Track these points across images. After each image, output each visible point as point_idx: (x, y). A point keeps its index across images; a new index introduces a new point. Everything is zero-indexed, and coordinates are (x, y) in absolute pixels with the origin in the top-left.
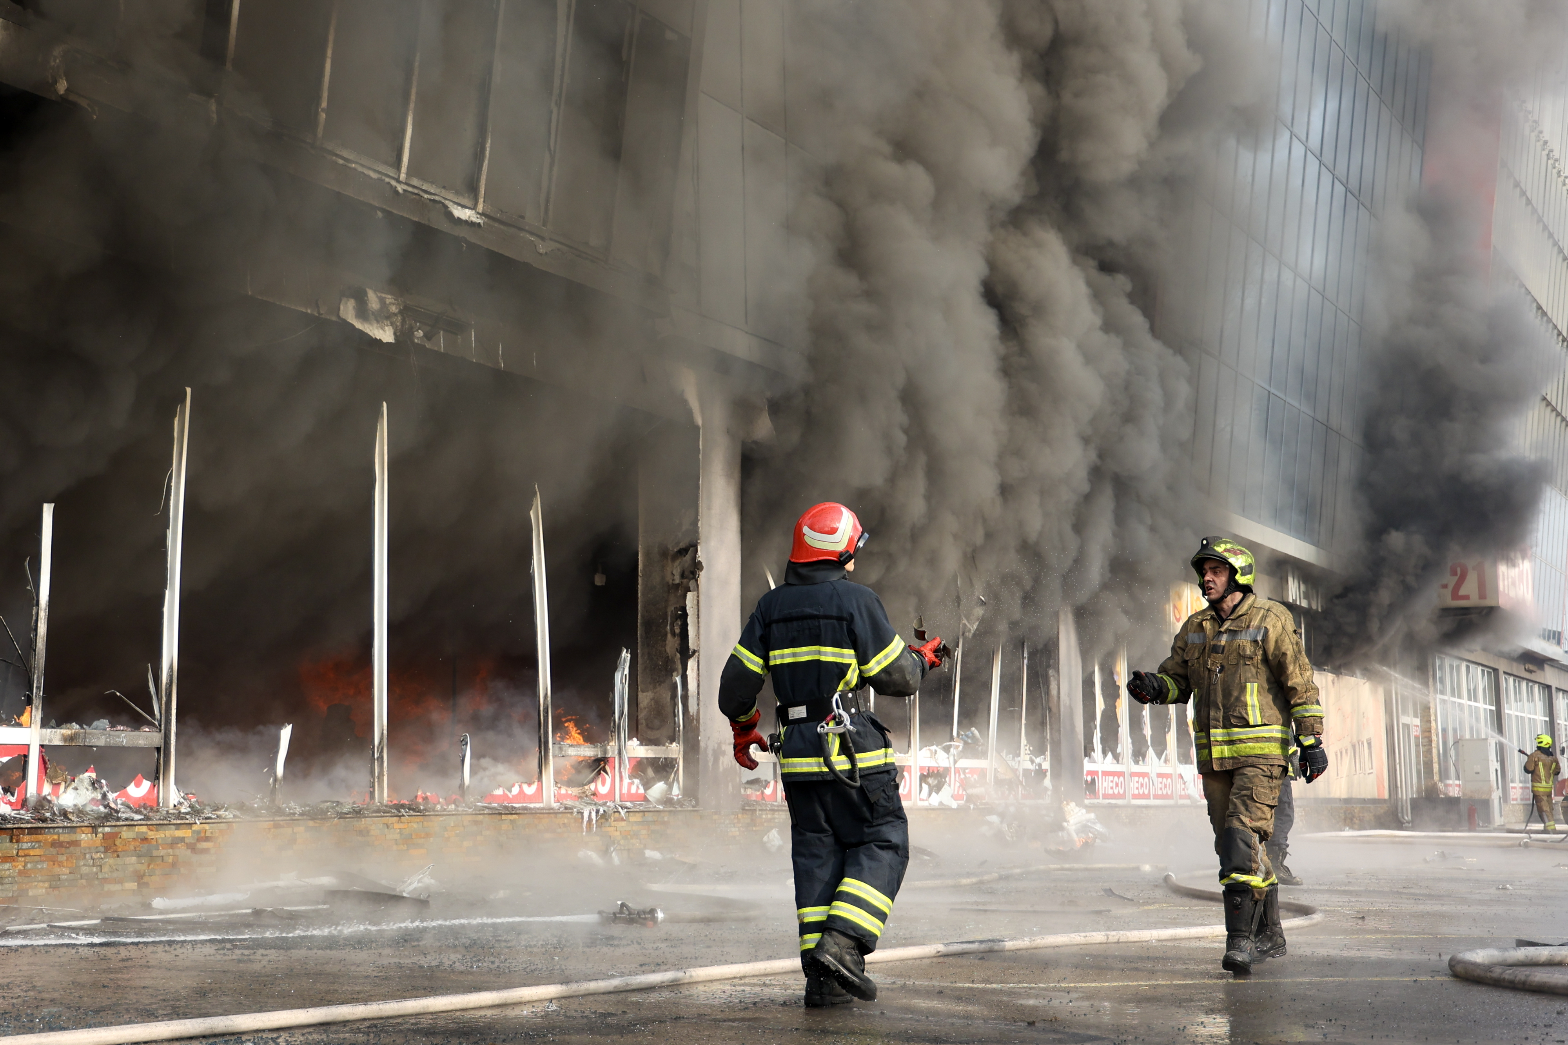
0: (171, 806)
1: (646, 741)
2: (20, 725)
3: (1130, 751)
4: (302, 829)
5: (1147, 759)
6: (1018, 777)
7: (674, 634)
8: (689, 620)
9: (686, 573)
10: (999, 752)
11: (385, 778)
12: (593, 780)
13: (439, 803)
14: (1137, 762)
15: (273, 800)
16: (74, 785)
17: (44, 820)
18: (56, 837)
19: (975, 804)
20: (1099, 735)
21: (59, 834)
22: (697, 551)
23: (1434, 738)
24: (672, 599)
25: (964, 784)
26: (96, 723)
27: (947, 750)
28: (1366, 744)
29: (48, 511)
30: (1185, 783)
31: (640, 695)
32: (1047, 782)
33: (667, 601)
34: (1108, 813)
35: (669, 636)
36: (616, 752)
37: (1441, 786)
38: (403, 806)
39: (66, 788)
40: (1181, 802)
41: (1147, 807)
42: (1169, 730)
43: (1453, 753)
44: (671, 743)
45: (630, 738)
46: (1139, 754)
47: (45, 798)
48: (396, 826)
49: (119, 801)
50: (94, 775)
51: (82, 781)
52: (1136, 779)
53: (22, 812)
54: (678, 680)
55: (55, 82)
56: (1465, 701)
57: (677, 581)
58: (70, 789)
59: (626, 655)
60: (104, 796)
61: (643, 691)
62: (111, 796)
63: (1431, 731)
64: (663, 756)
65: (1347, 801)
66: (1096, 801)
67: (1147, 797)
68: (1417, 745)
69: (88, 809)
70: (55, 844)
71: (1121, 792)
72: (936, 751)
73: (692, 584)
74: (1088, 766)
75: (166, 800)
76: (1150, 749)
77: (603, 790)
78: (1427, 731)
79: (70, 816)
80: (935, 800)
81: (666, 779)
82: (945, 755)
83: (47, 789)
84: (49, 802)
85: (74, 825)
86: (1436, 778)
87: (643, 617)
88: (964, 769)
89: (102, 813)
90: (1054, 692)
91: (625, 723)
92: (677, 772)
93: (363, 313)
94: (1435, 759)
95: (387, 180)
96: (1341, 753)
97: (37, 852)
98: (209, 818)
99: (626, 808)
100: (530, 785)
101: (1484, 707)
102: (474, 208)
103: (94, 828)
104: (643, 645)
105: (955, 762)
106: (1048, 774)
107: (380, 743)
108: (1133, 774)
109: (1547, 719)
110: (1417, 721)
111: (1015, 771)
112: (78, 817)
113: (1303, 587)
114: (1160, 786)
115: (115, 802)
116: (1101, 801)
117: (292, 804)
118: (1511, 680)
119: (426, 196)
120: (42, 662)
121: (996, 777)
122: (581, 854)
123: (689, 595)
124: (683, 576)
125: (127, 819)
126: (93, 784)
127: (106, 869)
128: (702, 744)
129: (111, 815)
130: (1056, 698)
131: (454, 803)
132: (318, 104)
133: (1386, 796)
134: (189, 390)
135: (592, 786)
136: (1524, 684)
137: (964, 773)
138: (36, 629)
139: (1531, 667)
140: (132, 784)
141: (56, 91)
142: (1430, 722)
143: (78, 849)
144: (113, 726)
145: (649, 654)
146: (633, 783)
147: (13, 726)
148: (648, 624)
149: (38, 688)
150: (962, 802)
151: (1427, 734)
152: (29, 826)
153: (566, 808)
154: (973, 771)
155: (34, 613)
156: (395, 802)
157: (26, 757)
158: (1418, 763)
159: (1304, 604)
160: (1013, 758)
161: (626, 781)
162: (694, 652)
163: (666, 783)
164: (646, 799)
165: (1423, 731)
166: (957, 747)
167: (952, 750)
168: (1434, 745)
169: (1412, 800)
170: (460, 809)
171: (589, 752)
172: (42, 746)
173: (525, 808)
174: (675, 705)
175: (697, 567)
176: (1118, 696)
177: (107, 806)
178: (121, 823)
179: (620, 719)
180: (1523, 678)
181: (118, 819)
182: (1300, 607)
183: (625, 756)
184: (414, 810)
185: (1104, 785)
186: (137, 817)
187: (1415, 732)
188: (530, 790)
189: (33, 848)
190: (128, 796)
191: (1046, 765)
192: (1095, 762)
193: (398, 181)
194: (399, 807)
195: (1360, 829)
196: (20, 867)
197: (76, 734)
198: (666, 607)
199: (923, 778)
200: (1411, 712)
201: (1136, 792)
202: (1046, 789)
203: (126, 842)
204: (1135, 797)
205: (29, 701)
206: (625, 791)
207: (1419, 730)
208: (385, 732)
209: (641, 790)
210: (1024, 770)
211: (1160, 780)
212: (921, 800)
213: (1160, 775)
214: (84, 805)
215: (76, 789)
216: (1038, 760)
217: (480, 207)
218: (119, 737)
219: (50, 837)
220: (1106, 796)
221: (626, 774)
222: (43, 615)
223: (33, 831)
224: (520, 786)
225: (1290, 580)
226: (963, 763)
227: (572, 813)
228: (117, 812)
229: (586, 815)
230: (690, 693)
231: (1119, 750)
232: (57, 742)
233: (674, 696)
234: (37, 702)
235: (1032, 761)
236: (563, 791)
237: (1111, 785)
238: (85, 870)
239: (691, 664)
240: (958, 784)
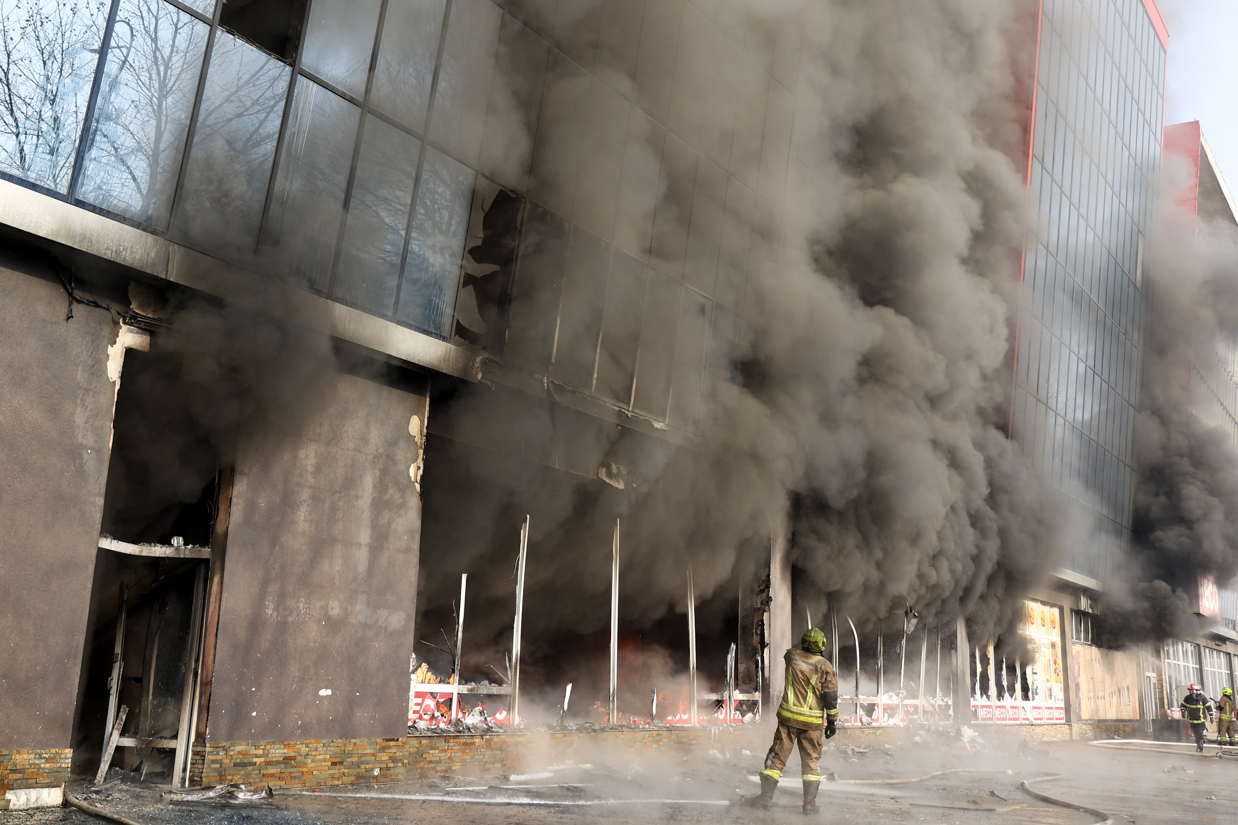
0: (516, 724)
1: (742, 692)
2: (449, 683)
3: (996, 694)
4: (576, 738)
5: (1005, 698)
6: (935, 709)
7: (757, 634)
8: (765, 627)
9: (764, 602)
10: (925, 696)
11: (615, 711)
12: (716, 712)
13: (641, 724)
14: (999, 700)
15: (562, 722)
16: (472, 713)
17: (460, 732)
18: (465, 740)
19: (913, 725)
20: (979, 685)
21: (466, 739)
22: (769, 591)
23: (1164, 684)
24: (756, 616)
25: (907, 713)
26: (482, 683)
27: (898, 695)
28: (1126, 689)
29: (464, 577)
30: (1025, 712)
31: (739, 665)
32: (951, 712)
33: (753, 616)
34: (982, 729)
35: (755, 635)
36: (728, 697)
37: (1169, 711)
38: (623, 726)
39: (469, 714)
40: (1024, 722)
41: (1006, 725)
42: (1017, 682)
43: (1175, 693)
44: (755, 692)
45: (735, 690)
46: (1000, 695)
47: (459, 720)
48: (621, 736)
49: (492, 722)
50: (481, 708)
51: (476, 711)
52: (999, 709)
53: (449, 726)
54: (759, 658)
55: (477, 374)
56: (1182, 663)
57: (759, 606)
58: (470, 715)
59: (733, 646)
60: (486, 719)
61: (741, 664)
62: (489, 719)
63: (1162, 681)
64: (752, 699)
65: (1117, 721)
66: (977, 722)
67: (1005, 719)
68: (1155, 688)
69: (478, 726)
70: (465, 744)
71: (991, 717)
72: (892, 696)
73: (767, 608)
74: (973, 703)
75: (513, 721)
76: (1007, 692)
77: (721, 717)
78: (1160, 681)
79: (471, 730)
80: (891, 722)
81: (752, 711)
82: (897, 698)
83: (460, 715)
84: (461, 722)
85: (473, 734)
86: (1166, 707)
87: (741, 624)
88: (906, 705)
89: (485, 728)
90: (954, 662)
91: (732, 682)
92: (758, 708)
93: (610, 475)
94: (1165, 696)
95: (623, 410)
96: (1112, 694)
97: (456, 748)
98: (534, 732)
99: (733, 727)
100: (685, 715)
101: (1192, 665)
102: (664, 422)
103: (482, 736)
104: (741, 639)
105: (902, 701)
106: (952, 707)
107: (613, 692)
108: (997, 707)
109: (1229, 672)
110: (1154, 675)
111: (933, 706)
112: (475, 730)
113: (1089, 602)
114: (1012, 713)
115: (490, 722)
116: (980, 722)
117: (571, 724)
118: (1207, 650)
119: (641, 417)
120: (460, 652)
121: (923, 710)
122: (710, 752)
123: (765, 614)
124: (762, 604)
125: (496, 732)
126: (481, 713)
127: (486, 757)
128: (771, 693)
129: (489, 730)
130: (955, 666)
131: (648, 723)
132: (593, 376)
133: (1138, 718)
134: (528, 516)
135: (716, 715)
136: (1215, 652)
137: (907, 707)
138: (457, 636)
139: (1219, 643)
140: (498, 713)
141: (477, 379)
142: (1161, 675)
143: (474, 746)
144: (490, 684)
145: (744, 644)
146: (736, 713)
147: (446, 683)
148: (744, 628)
149: (458, 665)
150: (906, 723)
151: (1160, 682)
152: (453, 735)
153: (703, 727)
154: (911, 706)
155: (457, 627)
156: (620, 723)
157: (451, 699)
158: (1155, 698)
159: (1090, 611)
160: (933, 699)
161: (733, 712)
162: (768, 644)
163: (753, 714)
164: (742, 722)
165: (1158, 681)
166: (903, 693)
167: (900, 694)
168: (1164, 688)
169: (1153, 720)
170: (651, 727)
171: (714, 697)
172: (458, 694)
173: (682, 727)
174: (757, 672)
175: (769, 599)
176: (989, 664)
177: (487, 725)
178: (494, 734)
179: (730, 679)
180: (1214, 649)
181: (493, 732)
182: (1088, 613)
183: (732, 699)
184: (629, 728)
185: (981, 713)
186: (501, 731)
187: (1154, 681)
188: (685, 717)
189: (455, 746)
190: (495, 719)
191: (950, 702)
192: (976, 700)
193: (629, 411)
194: (622, 726)
195: (1124, 738)
196: (449, 755)
197: (474, 688)
198: (753, 620)
199: (885, 710)
200: (1151, 670)
201: (999, 717)
202: (950, 715)
203: (496, 743)
204: (999, 719)
205: (453, 672)
206: (732, 717)
207: (1156, 679)
208: (616, 687)
209: (740, 717)
210: (939, 705)
211: (1012, 709)
212: (884, 722)
213: (1012, 707)
214: (477, 724)
215: (473, 715)
216: (946, 700)
217: (667, 421)
218: (493, 689)
219: (462, 740)
220: (983, 719)
221: (732, 709)
222: (461, 629)
223: (455, 737)
224: (680, 715)
225: (1082, 598)
226: (907, 702)
227: (706, 730)
228: (492, 728)
229: (713, 731)
230: (765, 666)
231: (989, 694)
232: (465, 692)
233: (757, 667)
234: (457, 672)
235: (943, 700)
236: (701, 718)
237: (985, 713)
238: (477, 757)
239: (766, 650)
240: (903, 713)
